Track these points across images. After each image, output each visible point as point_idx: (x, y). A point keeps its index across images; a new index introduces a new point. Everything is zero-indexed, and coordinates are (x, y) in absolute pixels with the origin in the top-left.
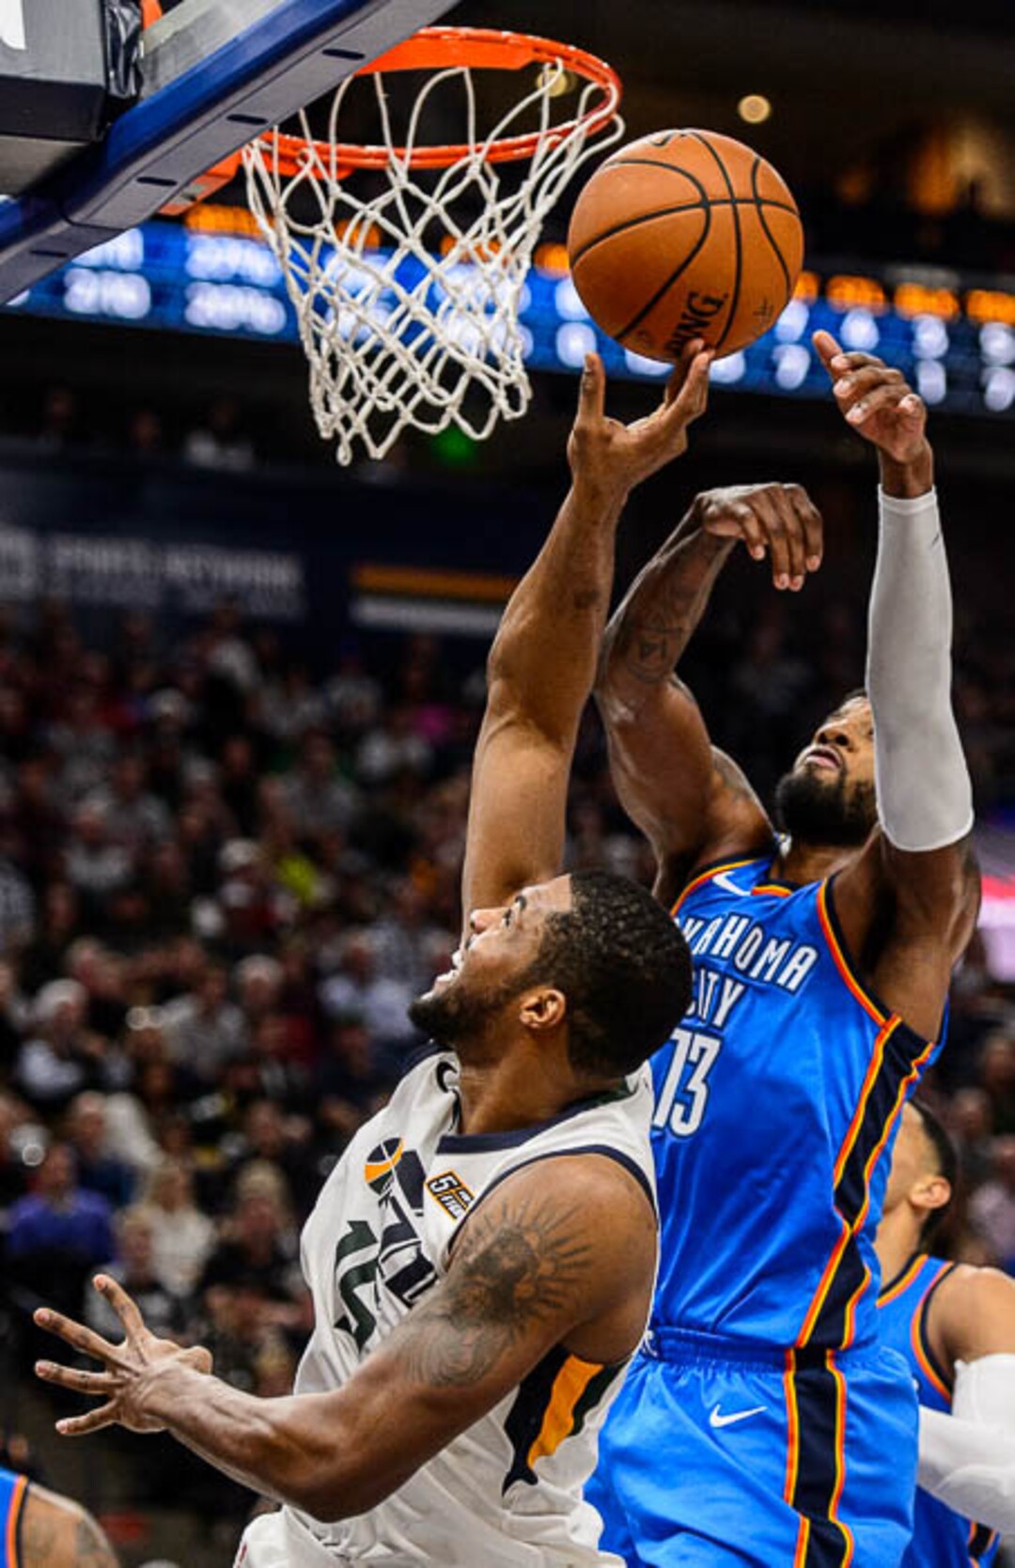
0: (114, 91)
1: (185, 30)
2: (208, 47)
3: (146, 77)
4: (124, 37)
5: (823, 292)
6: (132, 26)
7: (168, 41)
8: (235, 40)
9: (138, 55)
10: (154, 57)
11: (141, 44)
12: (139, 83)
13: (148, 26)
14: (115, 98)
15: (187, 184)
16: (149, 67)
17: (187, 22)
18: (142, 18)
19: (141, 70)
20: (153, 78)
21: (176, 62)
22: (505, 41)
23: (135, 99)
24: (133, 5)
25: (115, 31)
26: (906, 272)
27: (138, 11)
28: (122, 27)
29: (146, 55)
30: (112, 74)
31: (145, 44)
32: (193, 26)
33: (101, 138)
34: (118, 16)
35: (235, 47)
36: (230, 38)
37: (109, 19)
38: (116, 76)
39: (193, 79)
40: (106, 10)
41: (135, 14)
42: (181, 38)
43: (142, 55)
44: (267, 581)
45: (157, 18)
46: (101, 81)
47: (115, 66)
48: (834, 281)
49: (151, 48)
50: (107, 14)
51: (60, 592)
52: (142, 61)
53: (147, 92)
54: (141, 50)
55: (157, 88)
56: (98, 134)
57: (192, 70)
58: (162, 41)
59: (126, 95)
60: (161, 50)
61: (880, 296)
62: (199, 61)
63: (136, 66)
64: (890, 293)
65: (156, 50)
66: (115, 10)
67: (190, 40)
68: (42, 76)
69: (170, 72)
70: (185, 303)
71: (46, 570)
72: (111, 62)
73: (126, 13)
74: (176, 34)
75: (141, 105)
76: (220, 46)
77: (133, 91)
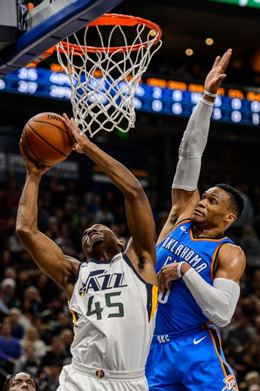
0: (20, 29)
1: (40, 12)
2: (46, 17)
3: (29, 25)
4: (23, 13)
5: (226, 93)
6: (25, 11)
7: (35, 15)
9: (27, 18)
10: (31, 19)
12: (27, 27)
13: (30, 11)
14: (20, 31)
15: (39, 55)
16: (30, 22)
17: (40, 10)
18: (28, 9)
20: (31, 25)
21: (37, 21)
22: (129, 18)
23: (25, 31)
24: (26, 5)
25: (21, 12)
26: (250, 89)
27: (27, 6)
28: (22, 11)
30: (19, 24)
31: (29, 16)
32: (42, 10)
33: (15, 42)
34: (21, 8)
35: (54, 17)
36: (52, 15)
37: (19, 9)
38: (20, 24)
39: (41, 26)
40: (18, 6)
41: (26, 7)
42: (39, 15)
43: (28, 18)
44: (69, 168)
45: (33, 8)
46: (16, 26)
47: (20, 22)
48: (230, 90)
50: (19, 7)
51: (12, 169)
52: (28, 20)
53: (29, 29)
54: (28, 17)
55: (32, 28)
56: (15, 40)
57: (41, 23)
58: (33, 15)
59: (23, 30)
60: (33, 18)
61: (242, 95)
62: (43, 21)
63: (26, 22)
64: (245, 94)
65: (32, 17)
66: (21, 6)
67: (41, 15)
69: (35, 24)
70: (50, 91)
71: (8, 163)
72: (19, 21)
73: (24, 7)
74: (38, 13)
75: (27, 33)
76: (49, 17)
77: (25, 29)
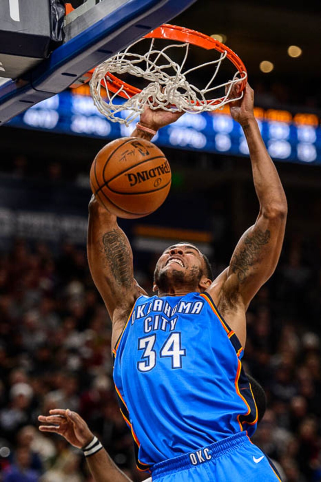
0: (54, 39)
1: (82, 16)
2: (91, 22)
3: (66, 34)
4: (58, 18)
6: (61, 15)
7: (75, 20)
8: (101, 20)
10: (70, 27)
11: (65, 21)
12: (63, 36)
13: (67, 14)
14: (54, 41)
15: (81, 76)
16: (68, 30)
17: (83, 13)
18: (65, 11)
19: (65, 31)
20: (69, 34)
21: (78, 29)
23: (62, 42)
24: (62, 6)
25: (55, 16)
27: (64, 8)
28: (57, 15)
29: (66, 26)
30: (53, 32)
32: (85, 14)
33: (48, 57)
34: (56, 10)
35: (102, 22)
36: (100, 19)
37: (52, 11)
38: (55, 33)
39: (85, 35)
40: (52, 7)
42: (81, 19)
43: (65, 25)
45: (71, 10)
46: (48, 35)
47: (54, 29)
49: (69, 22)
50: (52, 9)
52: (65, 27)
53: (66, 40)
54: (65, 23)
55: (71, 38)
56: (47, 55)
57: (85, 31)
58: (73, 20)
59: (58, 40)
60: (72, 25)
62: (86, 28)
63: (62, 29)
65: (71, 23)
66: (55, 7)
67: (84, 20)
68: (26, 32)
69: (76, 32)
72: (52, 29)
73: (59, 9)
74: (78, 17)
75: (64, 45)
76: (96, 22)
77: (61, 39)
